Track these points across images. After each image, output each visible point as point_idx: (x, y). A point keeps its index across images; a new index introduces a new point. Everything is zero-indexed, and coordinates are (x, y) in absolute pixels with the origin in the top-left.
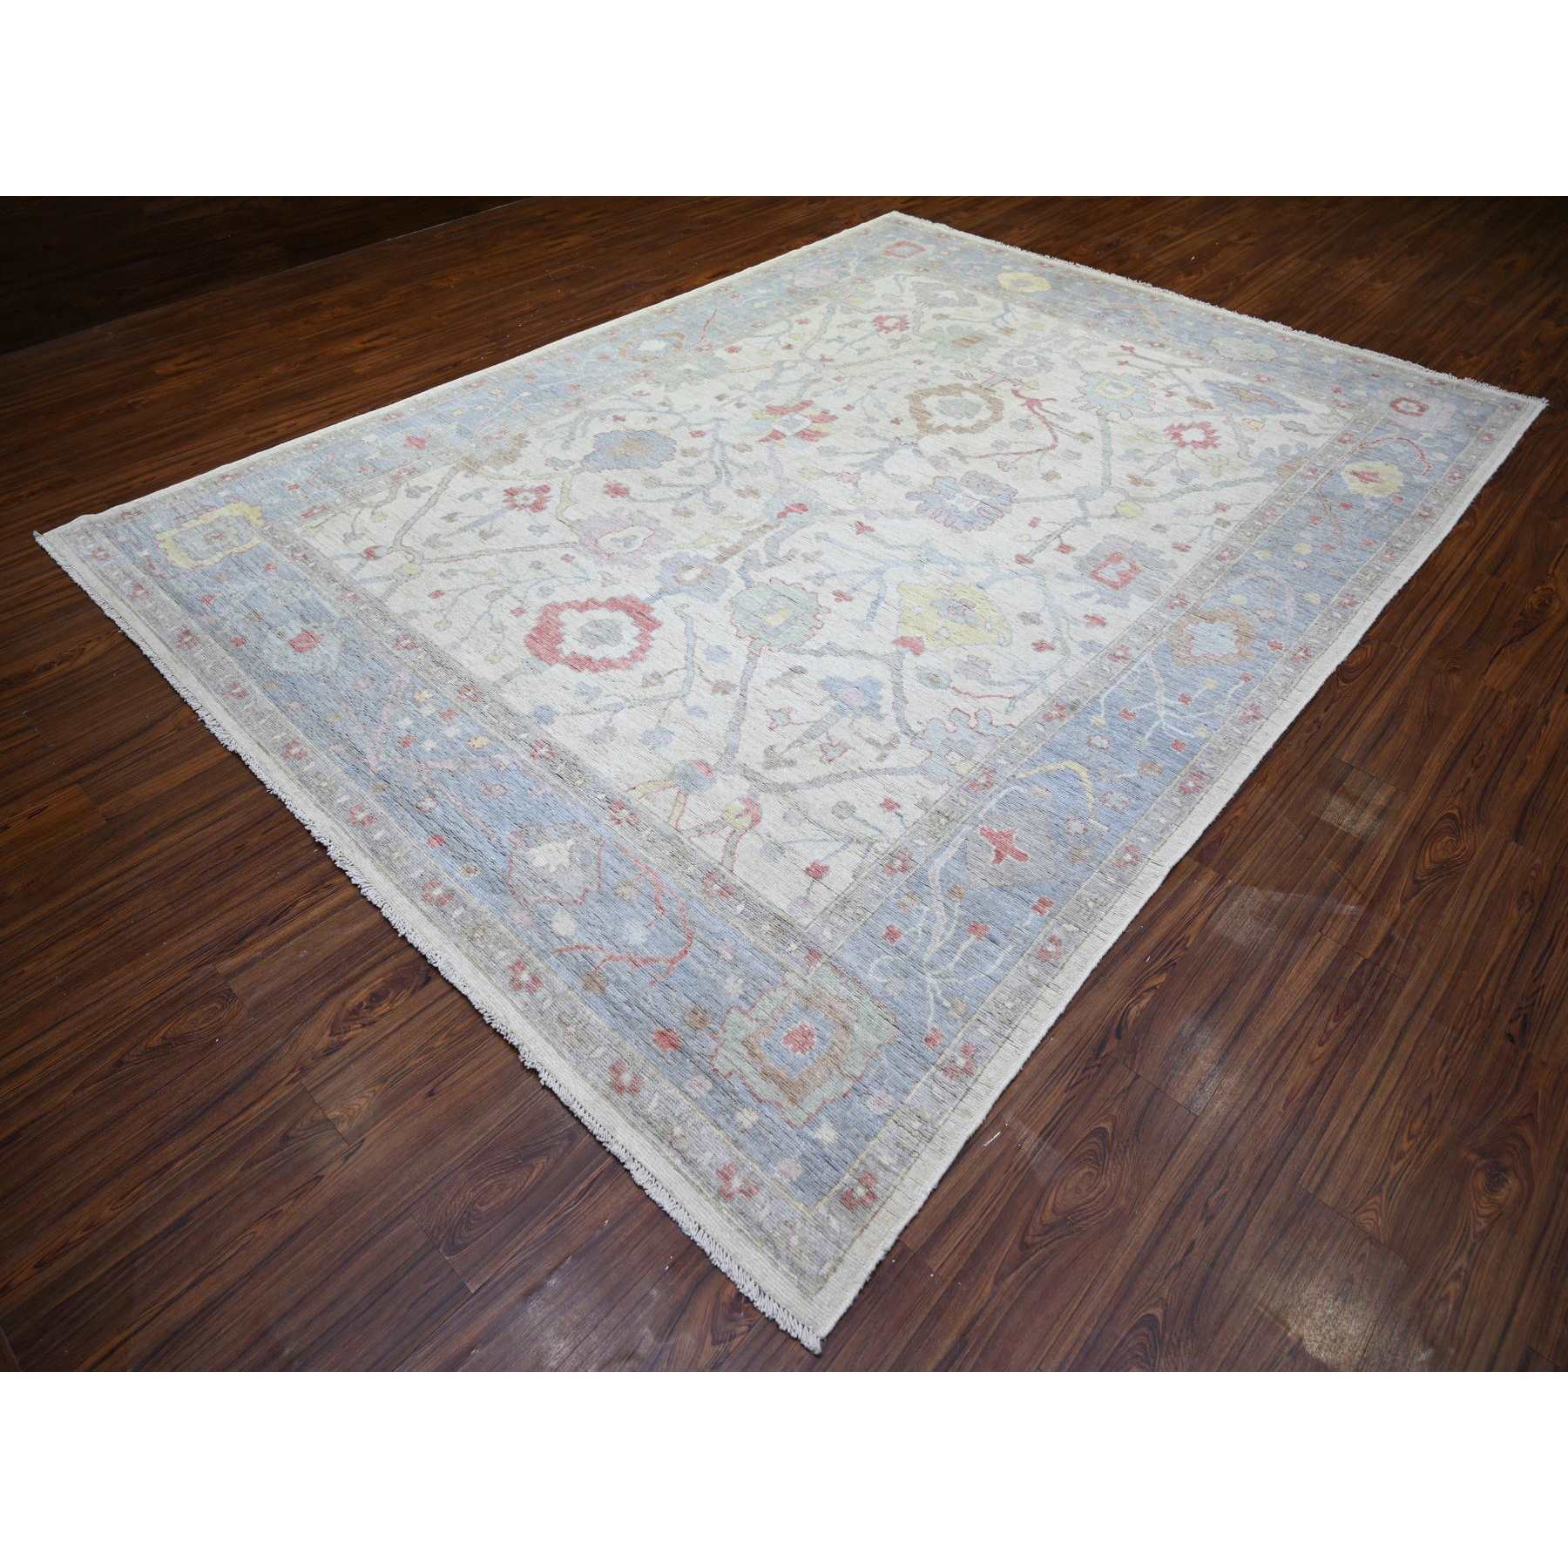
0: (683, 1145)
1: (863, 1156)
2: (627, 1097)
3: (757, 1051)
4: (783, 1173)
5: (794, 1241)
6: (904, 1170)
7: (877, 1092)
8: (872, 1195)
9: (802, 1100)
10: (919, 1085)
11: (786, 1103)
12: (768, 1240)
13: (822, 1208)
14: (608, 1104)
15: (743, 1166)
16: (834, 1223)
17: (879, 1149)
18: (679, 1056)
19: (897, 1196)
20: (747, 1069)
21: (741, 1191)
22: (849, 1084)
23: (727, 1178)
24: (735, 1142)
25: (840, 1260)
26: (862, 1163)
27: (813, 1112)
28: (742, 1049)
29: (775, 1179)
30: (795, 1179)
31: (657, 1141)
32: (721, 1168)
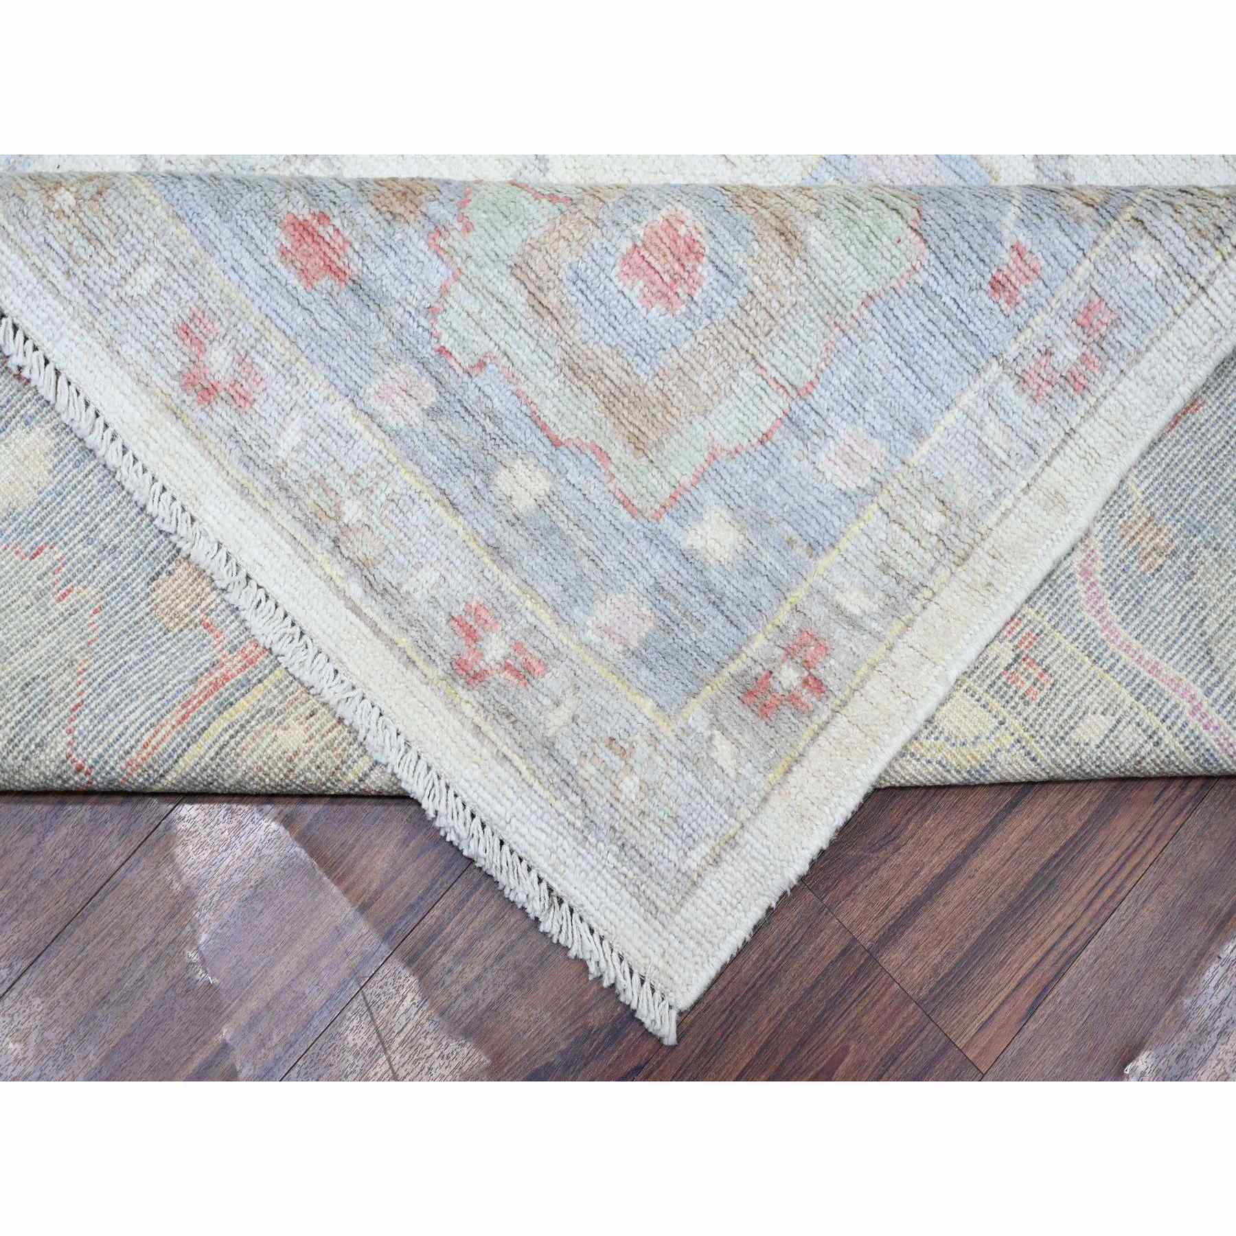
0: (363, 547)
1: (798, 595)
2: (224, 414)
3: (552, 299)
4: (605, 630)
5: (629, 786)
6: (897, 626)
7: (843, 429)
8: (816, 685)
9: (658, 446)
10: (949, 418)
11: (619, 451)
12: (569, 781)
13: (696, 715)
14: (177, 430)
15: (512, 608)
16: (723, 750)
17: (839, 579)
18: (352, 307)
19: (875, 687)
20: (523, 352)
21: (507, 667)
22: (778, 404)
23: (472, 635)
24: (495, 549)
25: (731, 842)
26: (796, 609)
27: (686, 481)
28: (508, 288)
29: (587, 646)
30: (634, 644)
31: (303, 536)
32: (458, 611)
